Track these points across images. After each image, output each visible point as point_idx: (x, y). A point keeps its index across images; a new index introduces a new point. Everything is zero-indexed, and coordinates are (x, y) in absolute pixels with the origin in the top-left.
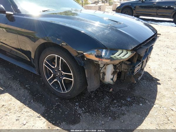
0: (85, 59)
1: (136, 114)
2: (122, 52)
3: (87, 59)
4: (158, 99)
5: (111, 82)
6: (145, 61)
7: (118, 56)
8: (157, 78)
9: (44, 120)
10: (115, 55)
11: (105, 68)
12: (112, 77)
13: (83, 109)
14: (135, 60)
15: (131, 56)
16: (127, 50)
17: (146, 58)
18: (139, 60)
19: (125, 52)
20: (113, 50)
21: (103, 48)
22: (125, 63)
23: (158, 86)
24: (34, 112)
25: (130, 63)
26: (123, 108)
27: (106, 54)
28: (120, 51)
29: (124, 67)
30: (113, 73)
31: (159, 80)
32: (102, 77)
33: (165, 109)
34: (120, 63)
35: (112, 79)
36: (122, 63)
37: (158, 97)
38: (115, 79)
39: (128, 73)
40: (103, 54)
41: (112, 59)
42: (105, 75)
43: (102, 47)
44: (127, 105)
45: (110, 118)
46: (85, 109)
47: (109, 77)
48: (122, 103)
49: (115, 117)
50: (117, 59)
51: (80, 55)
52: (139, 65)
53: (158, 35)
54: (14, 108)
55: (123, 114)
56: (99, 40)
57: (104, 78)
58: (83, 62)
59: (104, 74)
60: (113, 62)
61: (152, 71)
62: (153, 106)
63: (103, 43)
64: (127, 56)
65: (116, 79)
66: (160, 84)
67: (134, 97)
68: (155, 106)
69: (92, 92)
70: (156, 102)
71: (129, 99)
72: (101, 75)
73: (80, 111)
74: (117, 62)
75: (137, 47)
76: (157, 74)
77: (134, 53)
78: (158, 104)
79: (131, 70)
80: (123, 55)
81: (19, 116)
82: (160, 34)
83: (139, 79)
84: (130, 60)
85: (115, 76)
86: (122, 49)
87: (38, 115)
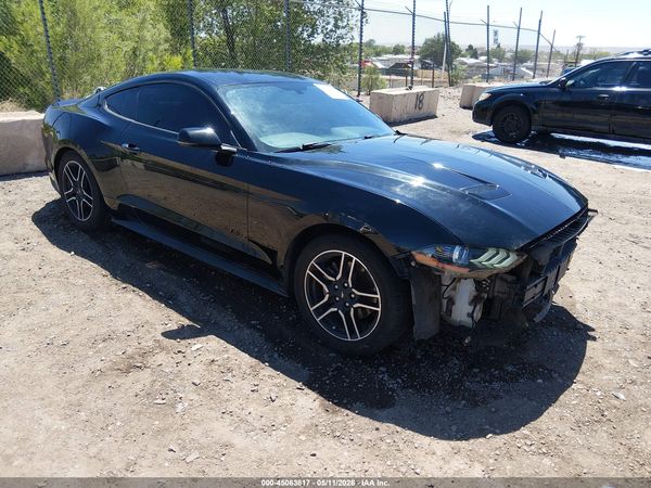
0: (413, 264)
1: (525, 399)
2: (497, 253)
3: (417, 263)
4: (583, 373)
5: (468, 321)
6: (551, 276)
7: (487, 261)
8: (589, 324)
9: (314, 395)
10: (480, 259)
11: (454, 289)
12: (470, 309)
13: (400, 381)
14: (527, 272)
15: (518, 263)
16: (508, 250)
17: (556, 271)
18: (535, 274)
19: (502, 254)
20: (477, 249)
21: (455, 244)
22: (502, 279)
23: (589, 343)
24: (286, 378)
25: (514, 278)
26: (496, 385)
27: (460, 256)
28: (491, 252)
29: (499, 287)
30: (474, 301)
31: (593, 330)
32: (445, 310)
33: (599, 393)
34: (490, 277)
35: (471, 315)
36: (496, 277)
37: (584, 367)
38: (478, 315)
39: (510, 301)
40: (456, 255)
41: (472, 267)
42: (453, 303)
43: (453, 241)
44: (505, 380)
45: (463, 402)
46: (403, 381)
47: (463, 310)
48: (491, 375)
49: (476, 402)
50: (486, 268)
51: (403, 256)
52: (536, 286)
53: (589, 213)
54: (240, 368)
55: (496, 397)
56: (447, 225)
57: (449, 311)
58: (406, 270)
59: (451, 301)
60: (475, 274)
61: (578, 306)
62: (569, 386)
63: (454, 232)
64: (506, 263)
65: (480, 316)
66: (594, 339)
67: (524, 364)
68: (574, 386)
69: (420, 342)
70: (579, 377)
71: (510, 369)
72: (445, 302)
73: (392, 384)
74: (484, 275)
75: (530, 244)
76: (590, 314)
77: (525, 257)
78: (582, 383)
79: (516, 294)
80: (498, 261)
81: (256, 383)
82: (596, 211)
83: (537, 319)
84: (514, 271)
85: (478, 307)
86: (498, 247)
87: (299, 385)
